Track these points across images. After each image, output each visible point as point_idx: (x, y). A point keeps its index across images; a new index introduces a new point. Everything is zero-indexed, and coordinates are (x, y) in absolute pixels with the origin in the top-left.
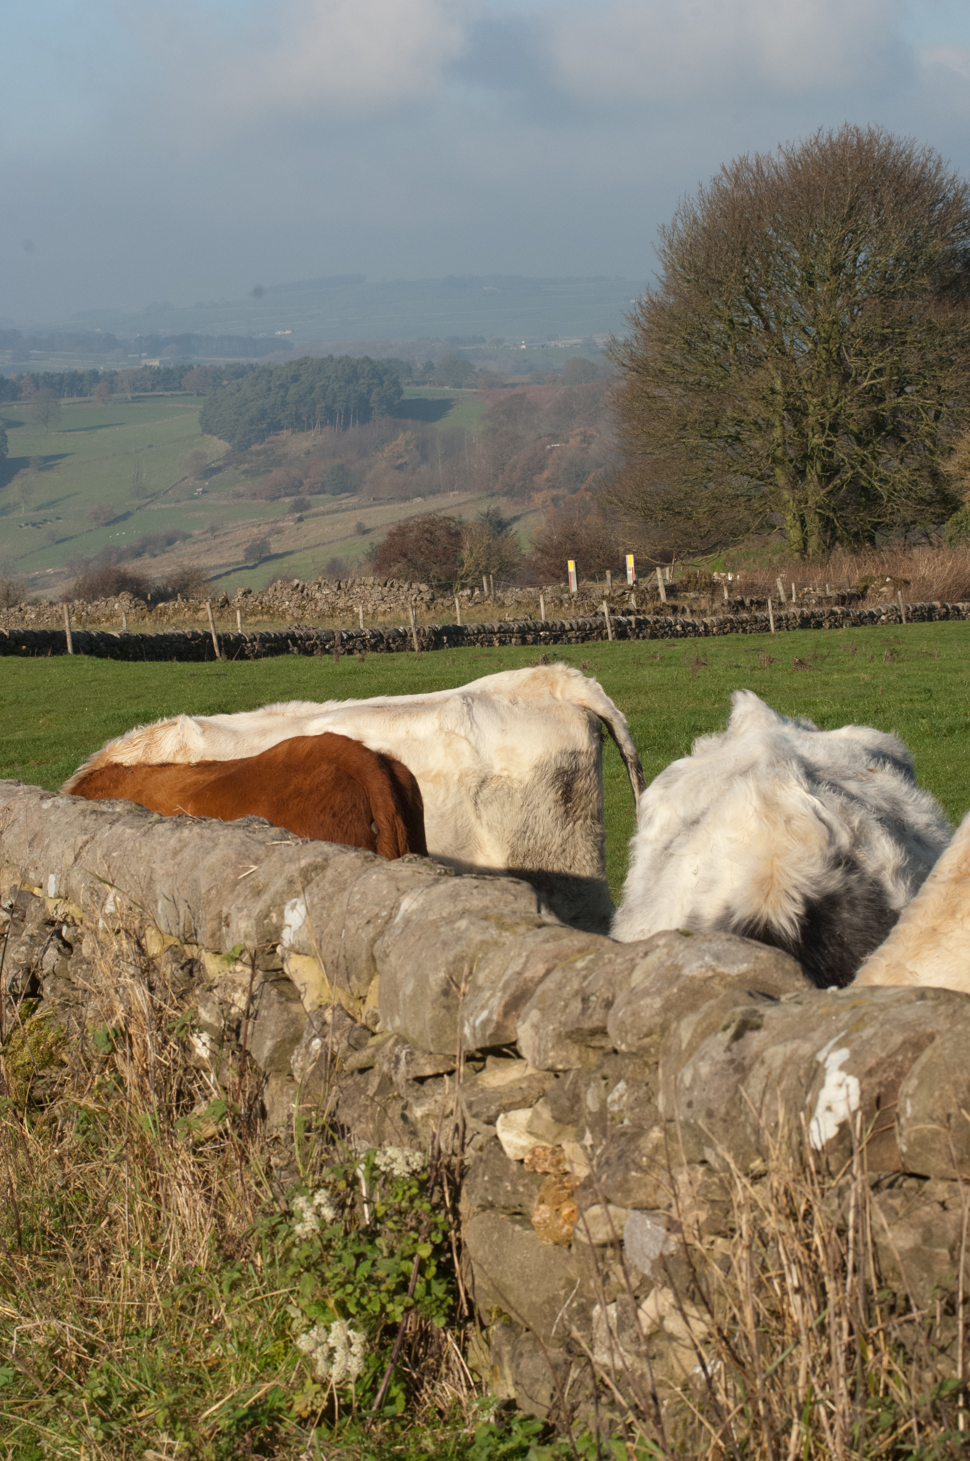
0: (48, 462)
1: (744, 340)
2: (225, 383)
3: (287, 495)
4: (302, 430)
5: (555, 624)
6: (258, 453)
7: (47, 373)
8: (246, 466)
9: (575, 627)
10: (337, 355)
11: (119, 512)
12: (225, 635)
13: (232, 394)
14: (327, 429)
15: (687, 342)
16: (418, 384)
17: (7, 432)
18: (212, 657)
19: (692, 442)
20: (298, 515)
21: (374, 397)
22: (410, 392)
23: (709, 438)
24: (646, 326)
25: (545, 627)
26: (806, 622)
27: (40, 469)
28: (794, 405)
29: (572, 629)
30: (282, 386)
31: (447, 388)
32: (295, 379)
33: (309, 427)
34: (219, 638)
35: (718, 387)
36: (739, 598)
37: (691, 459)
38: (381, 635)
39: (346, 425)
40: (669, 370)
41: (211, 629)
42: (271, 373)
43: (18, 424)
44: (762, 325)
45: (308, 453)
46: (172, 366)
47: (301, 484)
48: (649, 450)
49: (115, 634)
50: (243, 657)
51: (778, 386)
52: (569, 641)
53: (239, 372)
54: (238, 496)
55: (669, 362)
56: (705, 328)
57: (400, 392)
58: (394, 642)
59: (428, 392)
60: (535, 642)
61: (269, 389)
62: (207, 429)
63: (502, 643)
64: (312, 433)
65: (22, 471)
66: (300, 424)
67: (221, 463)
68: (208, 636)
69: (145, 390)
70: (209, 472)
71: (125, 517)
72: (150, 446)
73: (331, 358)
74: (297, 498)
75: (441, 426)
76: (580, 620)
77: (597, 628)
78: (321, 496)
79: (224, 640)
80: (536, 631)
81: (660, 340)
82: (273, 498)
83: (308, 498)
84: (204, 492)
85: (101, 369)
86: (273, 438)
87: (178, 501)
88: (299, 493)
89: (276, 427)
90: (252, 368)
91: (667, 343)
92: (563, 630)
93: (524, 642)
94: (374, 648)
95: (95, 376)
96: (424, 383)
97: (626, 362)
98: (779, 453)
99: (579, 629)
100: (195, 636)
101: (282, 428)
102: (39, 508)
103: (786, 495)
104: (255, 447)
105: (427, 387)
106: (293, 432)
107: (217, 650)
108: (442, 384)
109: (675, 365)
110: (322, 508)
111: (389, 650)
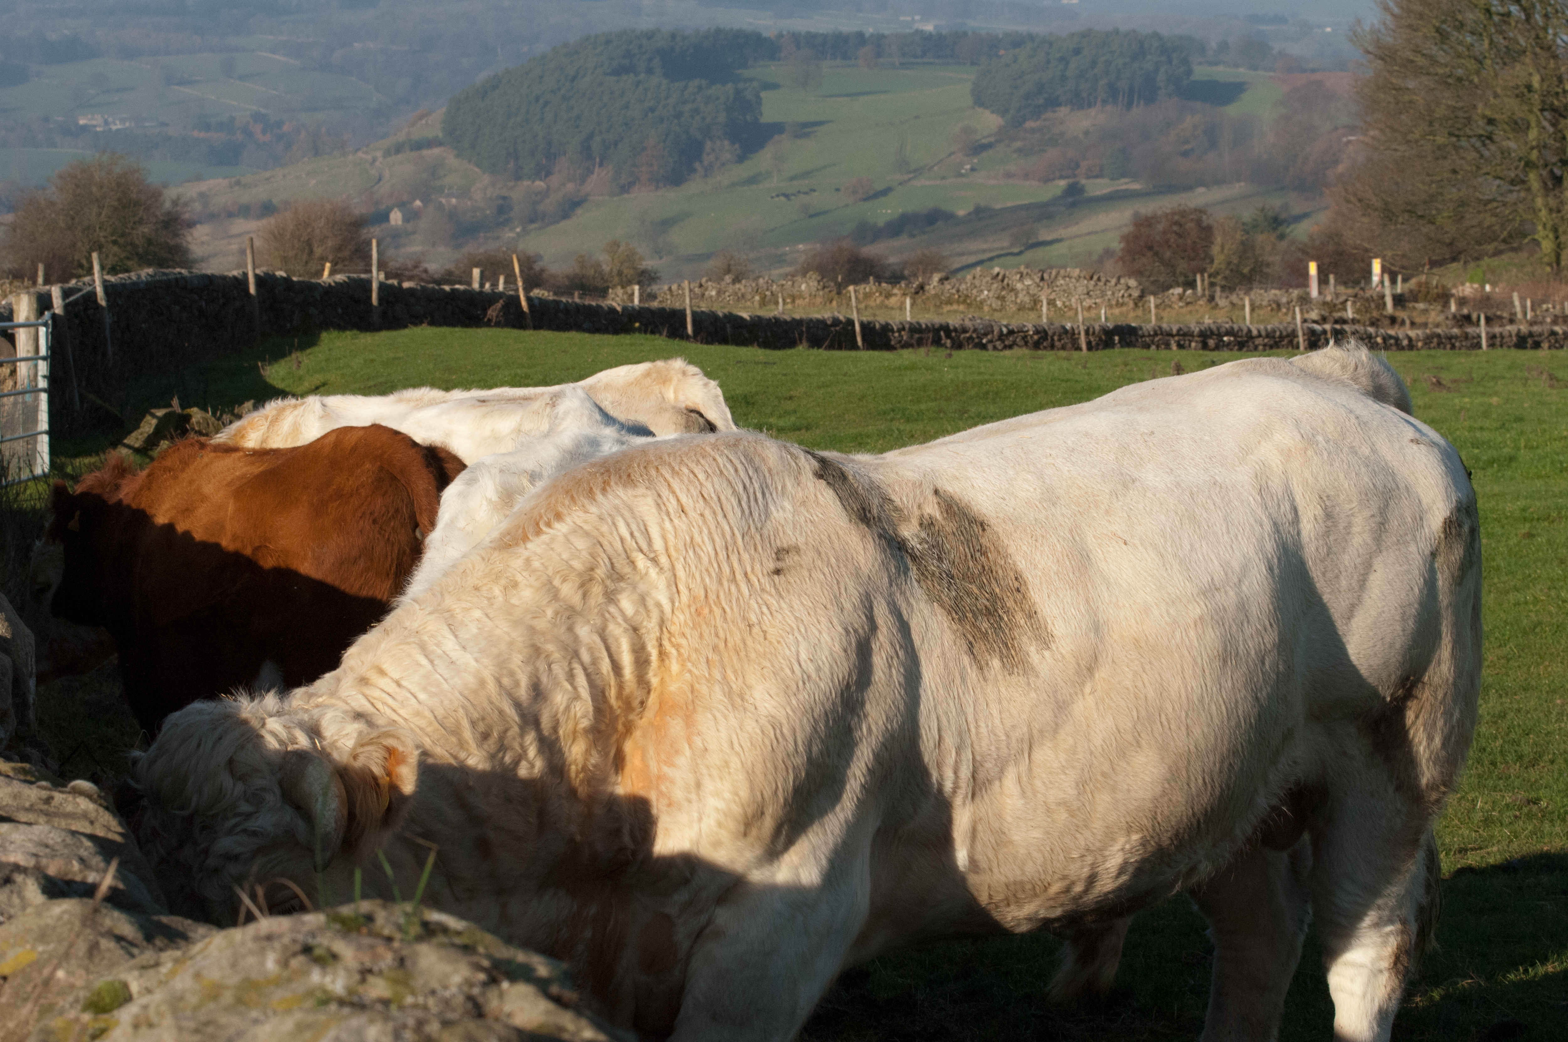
0: (804, 130)
1: (1501, 32)
2: (1002, 52)
3: (1062, 177)
4: (1081, 107)
5: (1240, 330)
6: (1033, 131)
7: (809, 34)
8: (1019, 144)
9: (1263, 333)
10: (1123, 28)
11: (879, 187)
12: (869, 323)
13: (1007, 65)
14: (1109, 108)
15: (1438, 30)
16: (1211, 64)
17: (763, 94)
18: (854, 346)
19: (1440, 140)
20: (1070, 200)
21: (1161, 76)
22: (1201, 72)
23: (1458, 136)
24: (1396, 10)
25: (1228, 333)
26: (1521, 342)
27: (798, 136)
28: (1552, 104)
29: (1260, 336)
30: (1062, 59)
31: (1241, 70)
32: (1077, 52)
33: (1090, 106)
34: (863, 325)
35: (1471, 82)
36: (1465, 311)
37: (1437, 159)
38: (1045, 332)
39: (1129, 105)
40: (1421, 61)
41: (855, 316)
42: (1051, 44)
43: (774, 86)
44: (1523, 16)
45: (1086, 133)
46: (944, 32)
47: (1078, 166)
48: (1393, 147)
49: (745, 315)
50: (889, 347)
51: (1536, 81)
52: (1256, 348)
53: (1018, 41)
54: (1010, 175)
55: (1417, 51)
56: (1460, 17)
57: (1189, 72)
58: (1060, 340)
59: (1222, 73)
60: (1217, 348)
61: (1048, 62)
62: (980, 100)
63: (1180, 346)
64: (1093, 112)
65: (776, 137)
66: (1080, 102)
67: (992, 139)
68: (850, 322)
69: (915, 56)
70: (978, 149)
71: (885, 192)
72: (917, 117)
73: (1117, 32)
74: (1071, 181)
75: (1232, 111)
76: (1269, 327)
77: (1288, 336)
78: (1098, 181)
79: (867, 328)
80: (1220, 336)
81: (1410, 26)
82: (1047, 180)
83: (1083, 181)
84: (973, 169)
85: (870, 30)
86: (1049, 115)
87: (943, 178)
88: (1075, 176)
89: (1054, 103)
90: (1031, 37)
91: (1416, 30)
92: (1250, 336)
93: (1205, 346)
94: (1037, 346)
95: (861, 39)
96: (1217, 63)
97: (1370, 49)
98: (1534, 155)
99: (1268, 336)
100: (836, 322)
101: (1060, 105)
102: (792, 178)
103: (1539, 202)
104: (1030, 124)
105: (1220, 68)
106: (1072, 110)
107: (859, 339)
108: (1236, 66)
109: (1424, 55)
110: (1098, 193)
111: (1052, 347)
